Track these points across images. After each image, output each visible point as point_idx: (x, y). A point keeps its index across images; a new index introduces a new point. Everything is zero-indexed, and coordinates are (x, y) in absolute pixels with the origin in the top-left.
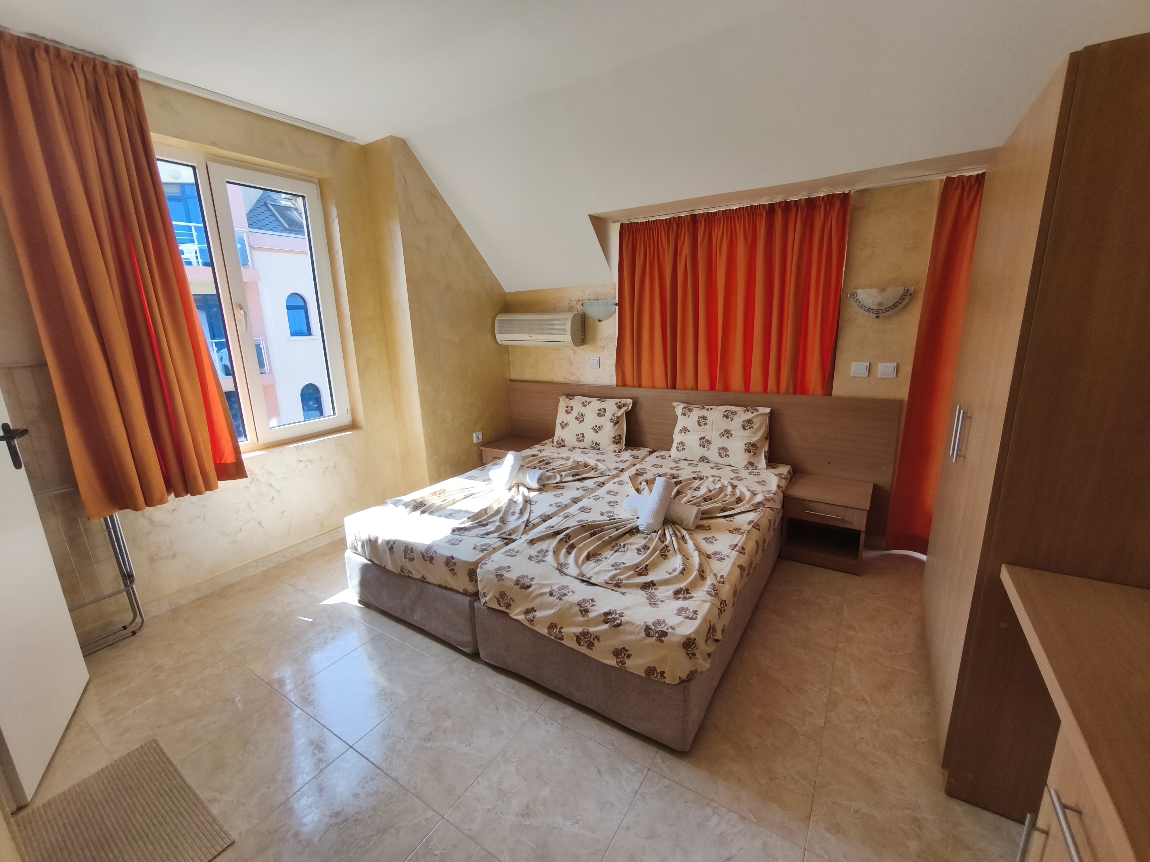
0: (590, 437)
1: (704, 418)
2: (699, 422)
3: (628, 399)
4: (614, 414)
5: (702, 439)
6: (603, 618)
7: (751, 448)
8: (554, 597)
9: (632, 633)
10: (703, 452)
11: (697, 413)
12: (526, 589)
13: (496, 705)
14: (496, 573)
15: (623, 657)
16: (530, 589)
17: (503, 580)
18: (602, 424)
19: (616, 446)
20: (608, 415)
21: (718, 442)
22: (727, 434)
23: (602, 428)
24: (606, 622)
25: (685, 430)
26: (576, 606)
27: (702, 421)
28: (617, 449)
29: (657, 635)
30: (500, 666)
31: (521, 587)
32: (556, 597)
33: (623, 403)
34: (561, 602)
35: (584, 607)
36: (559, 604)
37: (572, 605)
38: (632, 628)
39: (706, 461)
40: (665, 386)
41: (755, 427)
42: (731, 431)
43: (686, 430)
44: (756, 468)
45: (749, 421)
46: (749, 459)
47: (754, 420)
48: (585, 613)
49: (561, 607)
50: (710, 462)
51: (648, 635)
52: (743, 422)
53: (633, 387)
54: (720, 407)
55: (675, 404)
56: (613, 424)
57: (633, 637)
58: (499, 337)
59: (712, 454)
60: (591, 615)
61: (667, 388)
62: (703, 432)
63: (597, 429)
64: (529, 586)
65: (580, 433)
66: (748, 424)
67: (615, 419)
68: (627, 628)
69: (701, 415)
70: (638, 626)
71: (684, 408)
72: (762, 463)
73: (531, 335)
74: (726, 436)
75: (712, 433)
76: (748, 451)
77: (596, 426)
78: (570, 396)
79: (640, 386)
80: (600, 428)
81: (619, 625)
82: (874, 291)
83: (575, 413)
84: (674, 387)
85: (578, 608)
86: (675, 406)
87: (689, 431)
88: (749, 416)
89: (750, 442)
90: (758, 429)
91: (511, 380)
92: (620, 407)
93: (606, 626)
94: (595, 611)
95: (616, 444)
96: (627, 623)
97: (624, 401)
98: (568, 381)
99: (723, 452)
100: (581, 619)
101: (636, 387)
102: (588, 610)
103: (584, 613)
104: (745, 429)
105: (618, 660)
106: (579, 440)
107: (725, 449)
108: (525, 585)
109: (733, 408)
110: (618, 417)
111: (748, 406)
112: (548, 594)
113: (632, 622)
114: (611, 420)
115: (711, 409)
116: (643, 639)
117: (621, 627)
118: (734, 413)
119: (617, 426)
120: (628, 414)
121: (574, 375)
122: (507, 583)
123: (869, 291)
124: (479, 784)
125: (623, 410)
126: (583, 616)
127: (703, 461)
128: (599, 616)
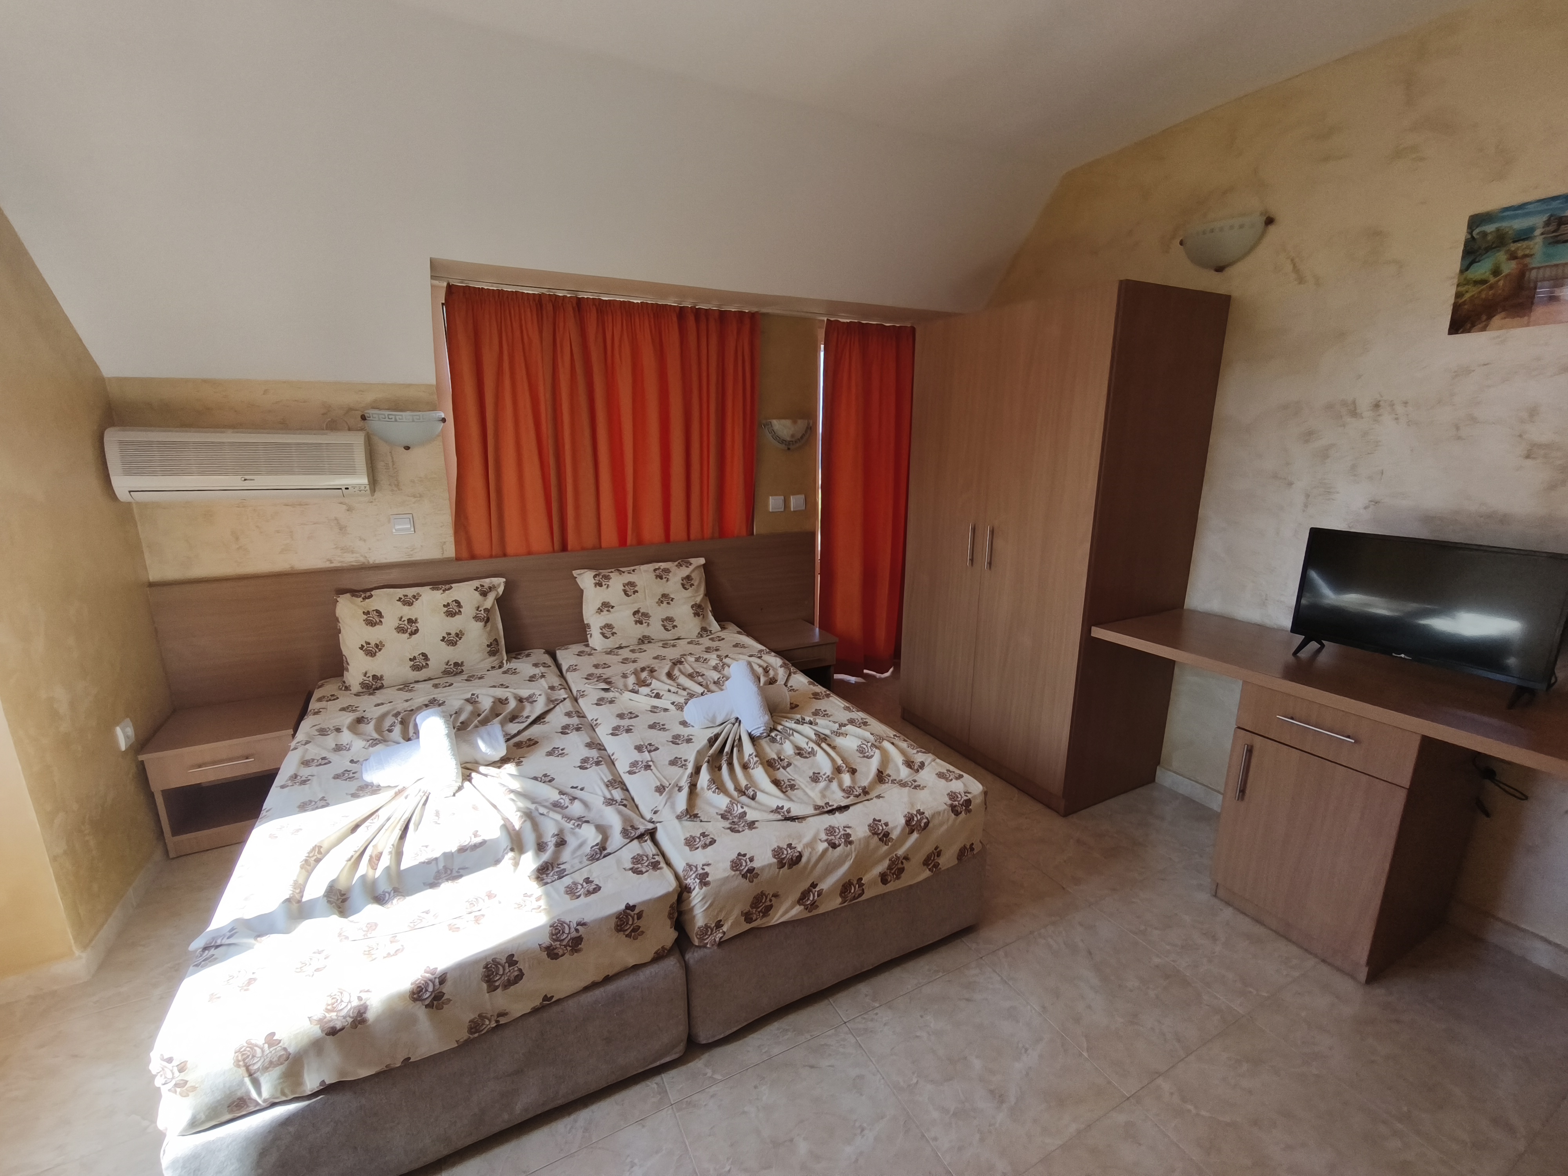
0: (439, 656)
1: (631, 584)
2: (625, 592)
3: (493, 579)
4: (478, 607)
5: (635, 613)
6: (907, 830)
7: (698, 610)
8: (841, 847)
9: (941, 824)
10: (641, 630)
11: (617, 581)
12: (798, 863)
13: (804, 1066)
14: (740, 873)
15: (934, 859)
16: (804, 860)
17: (757, 875)
18: (460, 628)
19: (494, 658)
20: (468, 610)
21: (658, 613)
22: (665, 599)
23: (463, 634)
24: (912, 832)
25: (606, 606)
26: (873, 838)
27: (630, 589)
28: (496, 664)
29: (964, 808)
30: (745, 1024)
31: (790, 865)
32: (842, 844)
33: (486, 586)
34: (853, 846)
35: (881, 832)
36: (853, 850)
37: (867, 839)
38: (940, 818)
39: (646, 642)
40: (551, 549)
41: (696, 584)
42: (670, 594)
43: (609, 607)
44: (710, 633)
45: (688, 578)
46: (701, 624)
47: (693, 575)
48: (886, 837)
49: (857, 852)
50: (652, 641)
51: (957, 814)
52: (683, 580)
53: (491, 557)
54: (642, 566)
55: (575, 573)
56: (481, 624)
57: (945, 827)
58: (122, 484)
59: (655, 629)
60: (894, 835)
61: (554, 551)
62: (633, 603)
63: (452, 640)
64: (800, 857)
65: (416, 655)
66: (687, 582)
67: (483, 614)
68: (936, 821)
69: (626, 582)
70: (944, 810)
71: (595, 577)
72: (715, 626)
73: (247, 477)
74: (665, 603)
75: (647, 602)
76: (696, 614)
77: (449, 634)
78: (364, 593)
79: (505, 555)
80: (459, 635)
81: (927, 824)
82: (788, 422)
83: (390, 621)
84: (564, 548)
85: (876, 838)
86: (575, 575)
87: (613, 607)
88: (685, 571)
89: (696, 604)
90: (699, 585)
91: (151, 585)
92: (484, 594)
93: (915, 835)
94: (895, 827)
95: (494, 655)
96: (933, 816)
97: (487, 582)
98: (339, 565)
99: (669, 623)
100: (886, 847)
101: (497, 556)
102: (887, 832)
103: (885, 839)
104: (686, 589)
105: (929, 867)
106: (417, 668)
107: (670, 619)
108: (794, 859)
109: (663, 565)
110: (486, 610)
111: (682, 558)
112: (831, 849)
113: (937, 813)
114: (477, 618)
115: (634, 571)
116: (955, 820)
117: (931, 825)
118: (667, 571)
119: (489, 624)
120: (499, 600)
121: (353, 552)
122: (765, 876)
123: (783, 421)
124: (935, 1139)
125: (491, 597)
126: (885, 844)
127: (643, 642)
128: (903, 830)
